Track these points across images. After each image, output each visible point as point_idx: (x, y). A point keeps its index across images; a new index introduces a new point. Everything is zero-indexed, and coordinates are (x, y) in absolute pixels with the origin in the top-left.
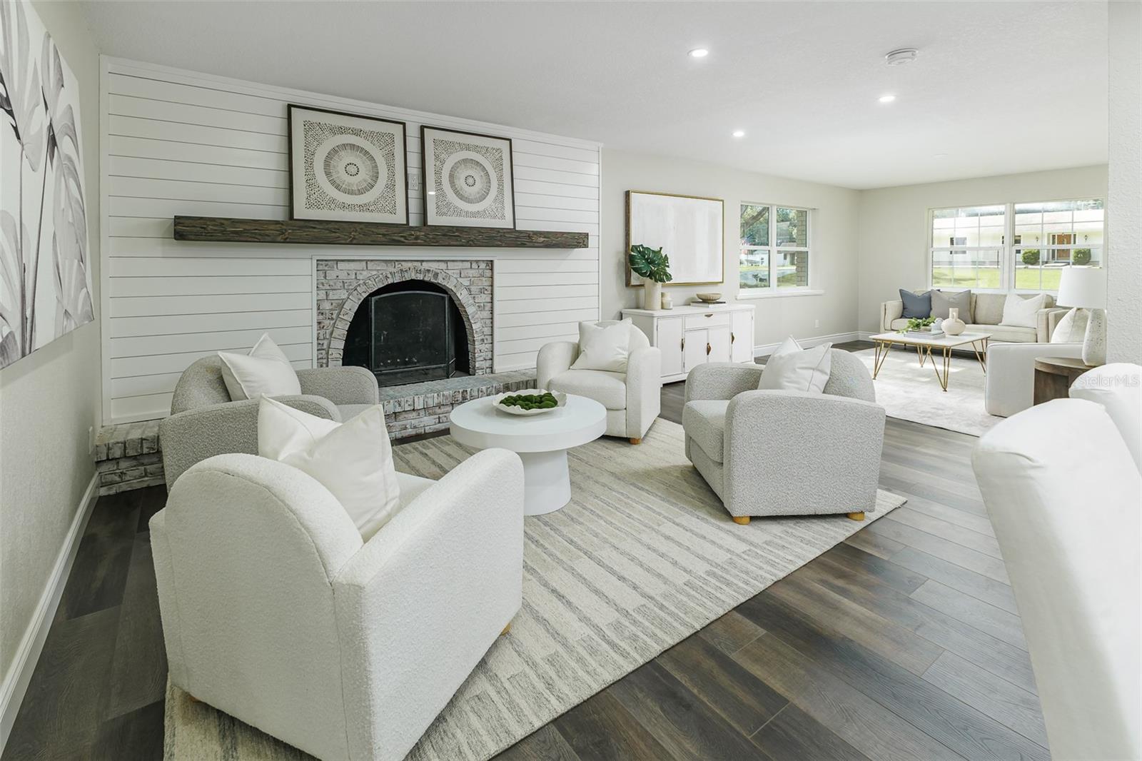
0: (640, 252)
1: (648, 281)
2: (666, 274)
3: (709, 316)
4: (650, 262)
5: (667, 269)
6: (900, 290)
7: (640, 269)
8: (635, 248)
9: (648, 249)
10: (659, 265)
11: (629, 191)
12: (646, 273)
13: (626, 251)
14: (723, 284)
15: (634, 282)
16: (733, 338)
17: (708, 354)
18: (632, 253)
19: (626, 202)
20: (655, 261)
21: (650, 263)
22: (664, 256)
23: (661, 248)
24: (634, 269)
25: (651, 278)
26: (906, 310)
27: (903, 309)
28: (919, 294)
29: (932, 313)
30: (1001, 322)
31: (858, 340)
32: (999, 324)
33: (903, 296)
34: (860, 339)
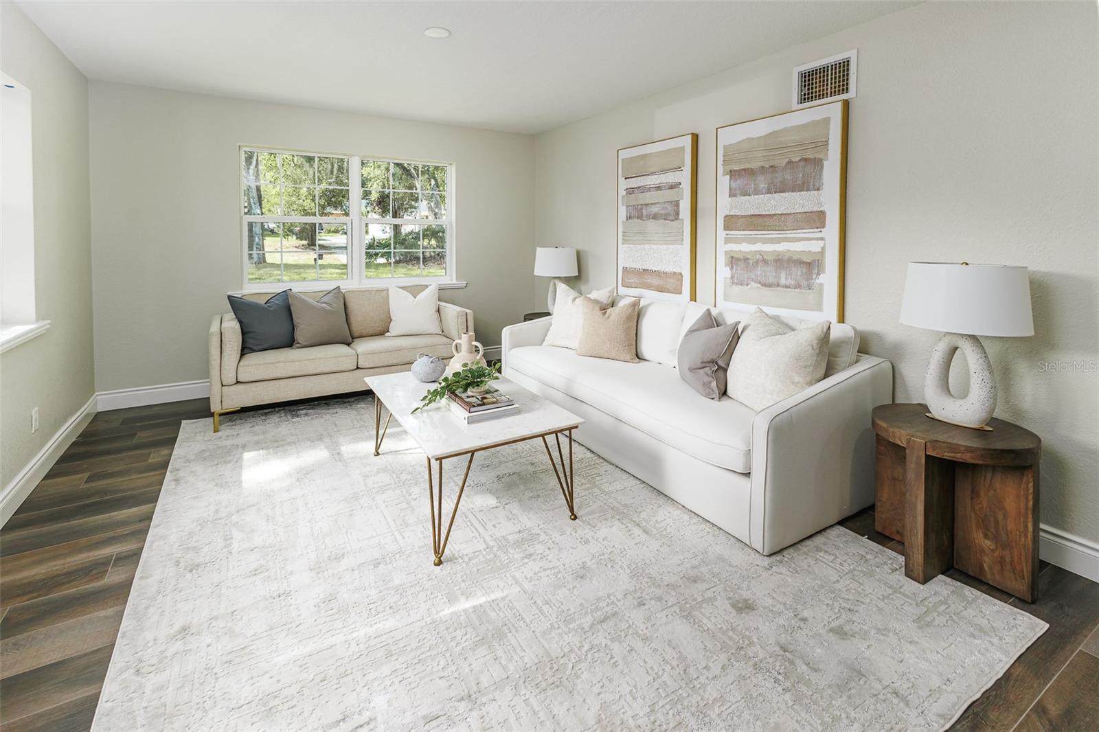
6: (228, 296)
26: (250, 335)
27: (243, 333)
28: (262, 301)
29: (299, 335)
30: (388, 331)
31: (98, 413)
32: (387, 334)
33: (238, 306)
34: (100, 409)
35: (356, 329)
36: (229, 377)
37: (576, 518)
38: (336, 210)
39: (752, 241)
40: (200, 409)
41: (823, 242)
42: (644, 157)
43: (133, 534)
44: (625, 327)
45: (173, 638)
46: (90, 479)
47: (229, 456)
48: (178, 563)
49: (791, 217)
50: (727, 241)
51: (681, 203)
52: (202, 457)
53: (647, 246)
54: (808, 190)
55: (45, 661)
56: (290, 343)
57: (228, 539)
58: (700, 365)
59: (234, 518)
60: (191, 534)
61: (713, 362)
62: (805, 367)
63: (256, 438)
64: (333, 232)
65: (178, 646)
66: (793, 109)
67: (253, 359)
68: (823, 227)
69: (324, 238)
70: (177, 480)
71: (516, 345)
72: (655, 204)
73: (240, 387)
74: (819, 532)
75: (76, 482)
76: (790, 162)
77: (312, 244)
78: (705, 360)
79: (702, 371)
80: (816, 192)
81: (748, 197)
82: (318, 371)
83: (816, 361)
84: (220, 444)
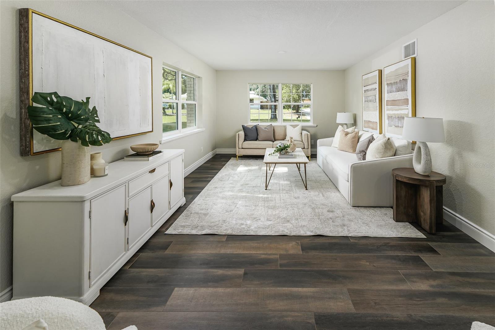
0: (51, 103)
1: (69, 145)
2: (99, 132)
3: (153, 171)
4: (71, 116)
5: (97, 124)
6: (242, 125)
7: (54, 128)
8: (41, 97)
9: (66, 98)
10: (86, 120)
11: (26, 10)
12: (65, 133)
13: (21, 101)
14: (152, 133)
15: (37, 146)
16: (171, 185)
17: (152, 212)
18: (35, 105)
19: (21, 25)
20: (79, 116)
21: (70, 119)
22: (91, 108)
23: (88, 99)
24: (36, 128)
25: (74, 140)
26: (247, 136)
27: (245, 135)
28: (250, 127)
29: (259, 138)
30: (285, 139)
31: (217, 154)
32: (285, 140)
33: (245, 128)
34: (217, 153)
35: (277, 137)
36: (240, 147)
37: (307, 189)
38: (306, 98)
39: (392, 110)
40: (234, 156)
41: (408, 110)
42: (368, 78)
43: (214, 174)
44: (352, 140)
45: (214, 188)
46: (210, 165)
47: (237, 166)
48: (219, 179)
49: (401, 100)
50: (388, 110)
51: (377, 96)
52: (232, 165)
53: (369, 112)
54: (404, 91)
55: (196, 186)
56: (256, 139)
57: (229, 178)
58: (359, 152)
59: (232, 175)
60: (223, 176)
61: (363, 151)
62: (380, 152)
63: (245, 163)
64: (307, 107)
65: (214, 189)
66: (403, 60)
67: (246, 142)
68: (408, 105)
69: (303, 110)
70: (225, 168)
71: (321, 145)
72: (370, 96)
73: (243, 149)
74: (379, 207)
75: (208, 165)
76: (400, 80)
77: (297, 112)
78: (360, 150)
79: (360, 154)
80: (406, 92)
81: (391, 93)
82: (262, 148)
83: (385, 150)
84: (237, 163)
